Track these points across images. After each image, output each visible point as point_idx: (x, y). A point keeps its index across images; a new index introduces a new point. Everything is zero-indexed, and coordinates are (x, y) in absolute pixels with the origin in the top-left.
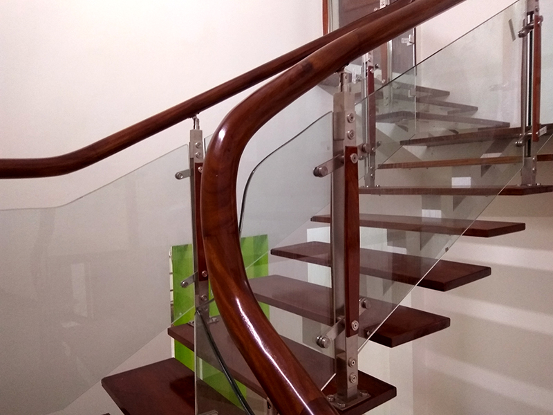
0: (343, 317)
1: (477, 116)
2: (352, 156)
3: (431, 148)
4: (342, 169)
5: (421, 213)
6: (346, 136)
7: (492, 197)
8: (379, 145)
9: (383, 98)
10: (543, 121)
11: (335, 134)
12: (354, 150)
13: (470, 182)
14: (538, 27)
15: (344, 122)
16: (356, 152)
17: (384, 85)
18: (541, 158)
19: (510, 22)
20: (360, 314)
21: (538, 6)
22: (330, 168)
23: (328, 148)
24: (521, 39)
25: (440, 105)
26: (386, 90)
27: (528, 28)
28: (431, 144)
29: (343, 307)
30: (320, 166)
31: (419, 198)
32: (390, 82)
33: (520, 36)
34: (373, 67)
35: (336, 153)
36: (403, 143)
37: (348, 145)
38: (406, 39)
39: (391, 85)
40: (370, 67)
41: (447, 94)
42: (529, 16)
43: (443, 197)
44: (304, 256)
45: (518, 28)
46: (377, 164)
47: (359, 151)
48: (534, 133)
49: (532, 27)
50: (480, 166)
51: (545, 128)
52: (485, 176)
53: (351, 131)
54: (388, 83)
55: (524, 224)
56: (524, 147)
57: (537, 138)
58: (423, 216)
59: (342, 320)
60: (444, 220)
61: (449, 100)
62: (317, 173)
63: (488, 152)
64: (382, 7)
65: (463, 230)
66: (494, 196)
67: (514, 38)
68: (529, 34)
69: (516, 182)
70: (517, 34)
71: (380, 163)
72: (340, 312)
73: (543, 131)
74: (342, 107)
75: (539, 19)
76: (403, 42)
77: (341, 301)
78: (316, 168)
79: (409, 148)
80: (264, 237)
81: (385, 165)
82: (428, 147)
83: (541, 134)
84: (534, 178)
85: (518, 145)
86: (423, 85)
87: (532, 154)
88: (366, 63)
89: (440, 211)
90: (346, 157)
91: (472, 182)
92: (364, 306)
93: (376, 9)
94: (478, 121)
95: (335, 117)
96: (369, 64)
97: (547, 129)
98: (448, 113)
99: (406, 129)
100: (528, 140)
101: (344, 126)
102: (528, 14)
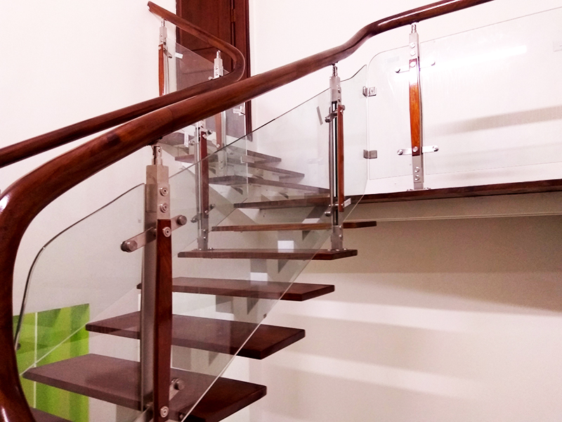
0: (152, 403)
1: (304, 182)
2: (164, 230)
3: (263, 211)
4: (154, 243)
5: (249, 276)
6: (158, 208)
7: (307, 261)
8: (212, 208)
9: (217, 161)
10: (346, 194)
11: (148, 207)
12: (168, 223)
13: (293, 245)
14: (341, 115)
15: (157, 195)
16: (170, 226)
17: (219, 150)
18: (347, 226)
19: (318, 109)
20: (171, 398)
21: (340, 97)
22: (141, 241)
23: (139, 221)
24: (328, 123)
25: (272, 171)
26: (220, 154)
27: (333, 115)
28: (263, 207)
29: (151, 393)
30: (128, 241)
31: (247, 261)
32: (224, 147)
33: (327, 121)
34: (205, 133)
35: (148, 225)
36: (237, 206)
37: (160, 218)
38: (237, 110)
39: (225, 150)
40: (203, 133)
41: (279, 160)
42: (334, 105)
43: (269, 261)
44: (118, 330)
45: (325, 114)
46: (211, 225)
47: (174, 224)
48: (340, 205)
49: (336, 115)
50: (301, 231)
51: (349, 200)
52: (305, 240)
53: (165, 204)
54: (223, 148)
55: (333, 286)
56: (332, 217)
57: (342, 209)
58: (252, 279)
59: (151, 408)
60: (269, 283)
61: (281, 166)
62: (125, 248)
63: (309, 217)
64: (216, 77)
65: (281, 294)
66: (308, 261)
67: (321, 123)
68: (334, 120)
69: (327, 246)
70: (324, 119)
71: (214, 225)
72: (148, 398)
73: (347, 203)
74: (155, 180)
75: (342, 108)
76: (234, 112)
77: (150, 386)
78: (124, 243)
79: (244, 211)
80: (85, 307)
81: (218, 227)
82: (261, 209)
83: (346, 205)
84: (341, 243)
85: (327, 215)
86: (259, 151)
87: (339, 223)
88: (199, 128)
89: (266, 274)
90: (158, 230)
91: (295, 246)
92: (176, 387)
93: (210, 78)
94: (304, 187)
95: (148, 189)
96: (201, 130)
97: (352, 200)
98: (280, 178)
99: (241, 191)
100: (335, 209)
101: (157, 199)
102: (333, 103)
